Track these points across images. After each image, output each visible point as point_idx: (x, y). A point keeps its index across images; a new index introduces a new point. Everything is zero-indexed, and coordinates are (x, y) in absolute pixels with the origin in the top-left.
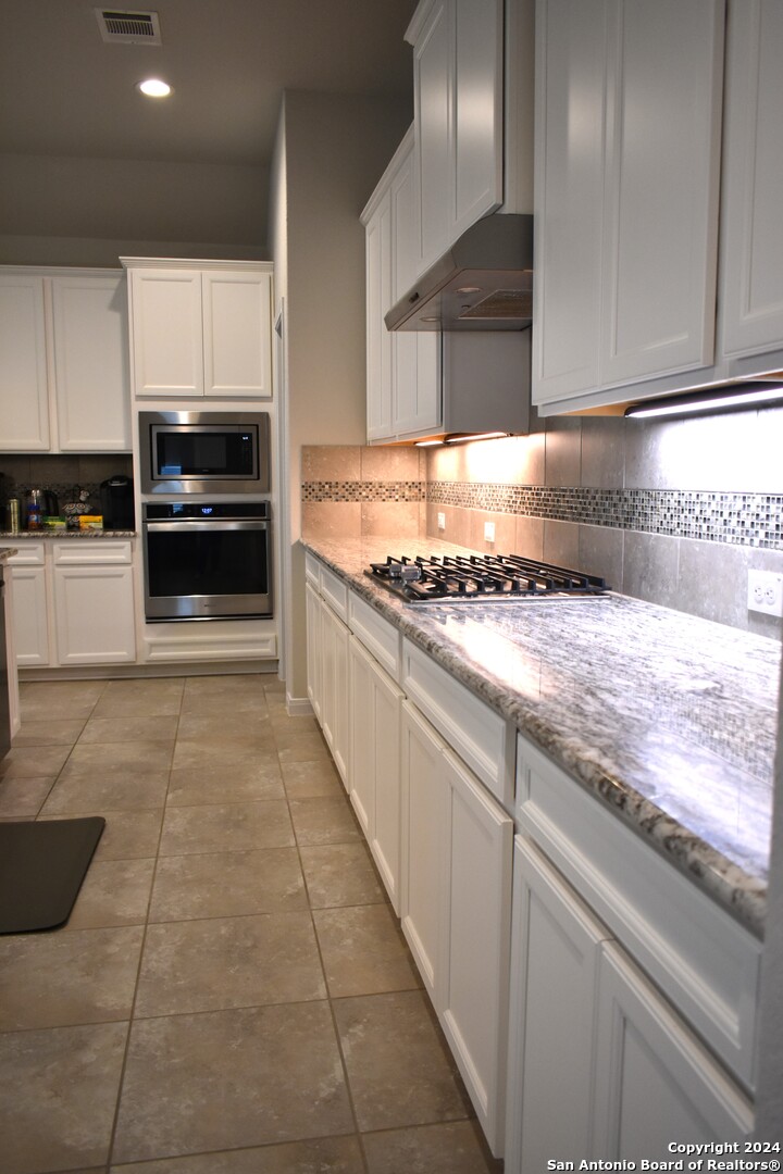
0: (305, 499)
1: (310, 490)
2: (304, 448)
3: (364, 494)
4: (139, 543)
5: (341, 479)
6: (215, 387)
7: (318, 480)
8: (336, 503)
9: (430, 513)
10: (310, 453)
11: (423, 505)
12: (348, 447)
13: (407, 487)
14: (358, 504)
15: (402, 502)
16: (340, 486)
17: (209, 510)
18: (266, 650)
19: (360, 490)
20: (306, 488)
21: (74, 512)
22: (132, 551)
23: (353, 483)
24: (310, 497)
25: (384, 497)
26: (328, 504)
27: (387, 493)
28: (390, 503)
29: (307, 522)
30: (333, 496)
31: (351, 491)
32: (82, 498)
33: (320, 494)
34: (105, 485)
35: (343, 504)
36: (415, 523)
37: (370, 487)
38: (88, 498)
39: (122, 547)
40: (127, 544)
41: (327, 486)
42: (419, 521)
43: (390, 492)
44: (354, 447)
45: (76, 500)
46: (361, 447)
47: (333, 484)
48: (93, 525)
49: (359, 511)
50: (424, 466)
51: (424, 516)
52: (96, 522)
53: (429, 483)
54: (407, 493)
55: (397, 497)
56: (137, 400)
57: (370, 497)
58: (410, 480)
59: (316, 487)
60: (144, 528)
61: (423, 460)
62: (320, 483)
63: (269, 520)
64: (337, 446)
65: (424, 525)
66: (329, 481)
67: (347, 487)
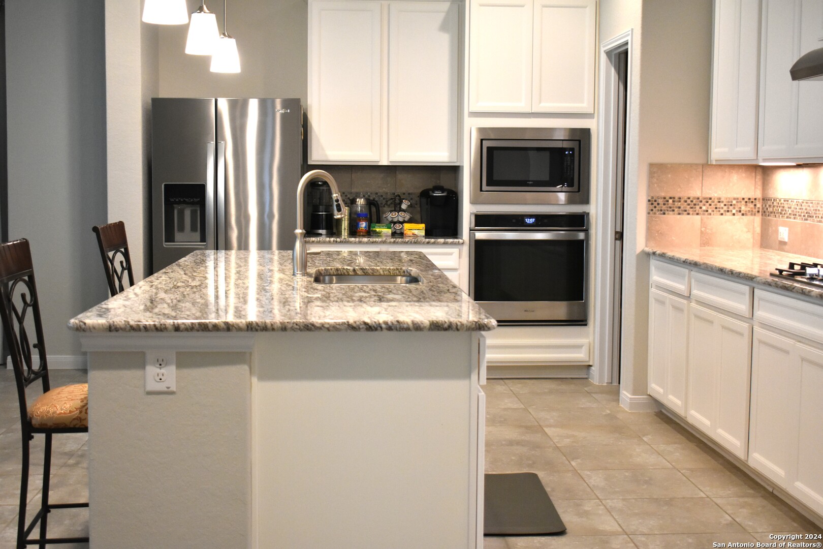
0: (650, 212)
1: (655, 204)
2: (651, 165)
3: (704, 208)
4: (465, 249)
5: (684, 194)
6: (542, 104)
7: (663, 194)
8: (679, 216)
9: (765, 226)
10: (656, 171)
11: (758, 219)
12: (691, 165)
13: (743, 202)
14: (699, 217)
15: (738, 216)
16: (682, 201)
17: (532, 221)
18: (579, 356)
19: (701, 204)
20: (652, 202)
21: (395, 220)
22: (460, 258)
23: (694, 198)
24: (654, 209)
25: (722, 211)
26: (671, 218)
27: (725, 208)
28: (728, 216)
29: (651, 233)
30: (676, 210)
31: (692, 205)
32: (404, 206)
33: (664, 207)
34: (425, 194)
35: (685, 217)
36: (750, 236)
37: (710, 201)
38: (409, 206)
39: (451, 254)
40: (455, 251)
41: (671, 201)
42: (753, 234)
43: (730, 207)
44: (697, 165)
45: (397, 208)
46: (703, 165)
47: (676, 199)
48: (416, 232)
49: (699, 223)
50: (759, 183)
51: (758, 230)
52: (418, 229)
53: (765, 199)
54: (743, 208)
55: (734, 211)
56: (469, 116)
57: (710, 211)
58: (746, 196)
59: (661, 201)
60: (471, 236)
61: (759, 177)
62: (665, 198)
63: (587, 231)
64: (680, 164)
65: (758, 238)
66: (672, 195)
67: (689, 201)
